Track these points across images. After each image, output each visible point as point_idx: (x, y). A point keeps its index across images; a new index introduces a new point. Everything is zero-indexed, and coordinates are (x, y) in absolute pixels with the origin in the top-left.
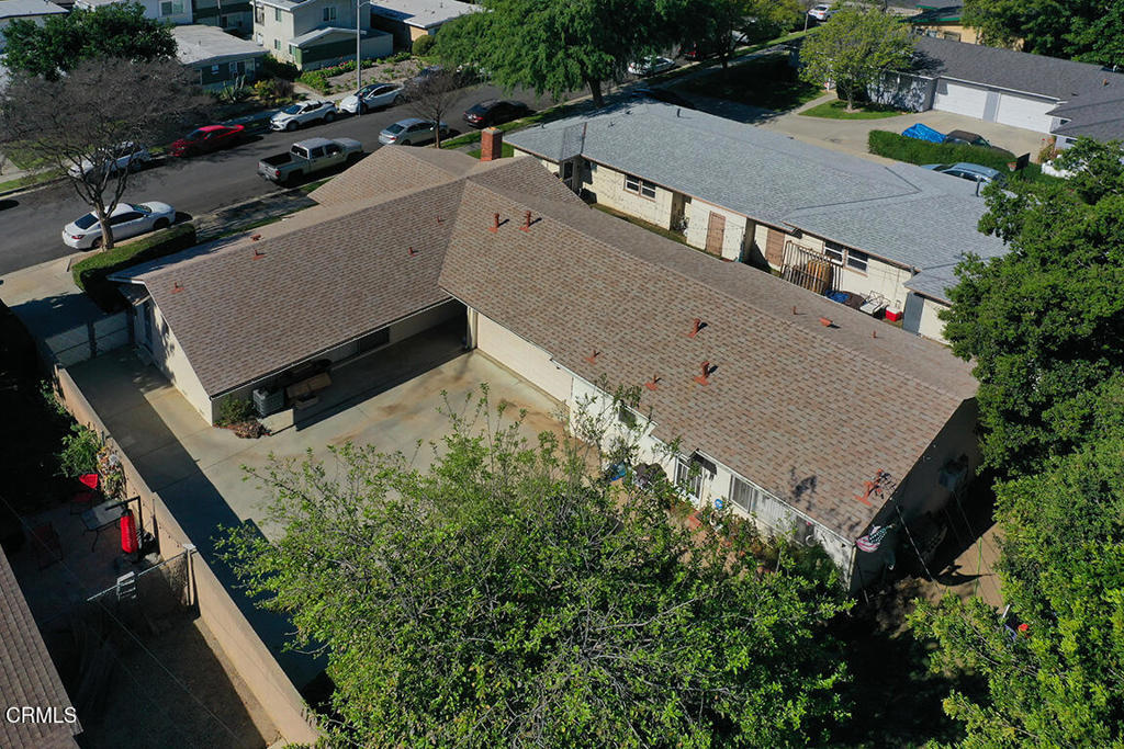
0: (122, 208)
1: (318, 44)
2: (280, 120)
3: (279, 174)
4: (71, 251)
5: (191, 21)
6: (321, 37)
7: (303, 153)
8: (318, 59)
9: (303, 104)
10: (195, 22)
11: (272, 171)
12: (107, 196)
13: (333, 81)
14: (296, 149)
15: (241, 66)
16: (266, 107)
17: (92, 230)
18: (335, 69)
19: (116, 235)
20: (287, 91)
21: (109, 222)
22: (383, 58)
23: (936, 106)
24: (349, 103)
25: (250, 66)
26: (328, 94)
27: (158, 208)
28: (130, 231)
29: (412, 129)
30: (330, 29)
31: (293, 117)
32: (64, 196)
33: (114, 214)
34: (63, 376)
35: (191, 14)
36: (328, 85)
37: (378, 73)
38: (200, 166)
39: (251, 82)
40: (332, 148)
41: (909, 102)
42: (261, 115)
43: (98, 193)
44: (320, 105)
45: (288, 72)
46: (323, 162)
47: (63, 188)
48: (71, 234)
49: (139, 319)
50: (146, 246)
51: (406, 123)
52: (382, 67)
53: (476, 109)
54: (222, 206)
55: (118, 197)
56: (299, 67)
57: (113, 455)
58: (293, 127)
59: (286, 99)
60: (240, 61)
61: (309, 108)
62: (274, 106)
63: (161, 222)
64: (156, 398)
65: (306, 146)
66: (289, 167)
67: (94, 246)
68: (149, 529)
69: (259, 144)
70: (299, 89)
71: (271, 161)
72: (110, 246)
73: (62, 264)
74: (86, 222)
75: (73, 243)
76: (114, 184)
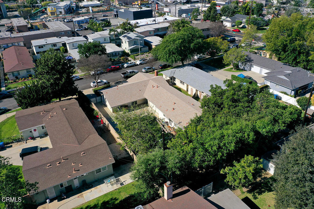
0: (99, 81)
1: (133, 49)
2: (125, 65)
3: (124, 76)
4: (93, 87)
5: (109, 42)
6: (134, 47)
7: (128, 72)
8: (133, 52)
9: (129, 62)
10: (110, 42)
11: (123, 76)
12: (97, 78)
13: (136, 57)
14: (127, 72)
15: (119, 53)
16: (123, 62)
17: (95, 84)
18: (136, 54)
19: (99, 85)
20: (127, 59)
21: (98, 83)
22: (146, 52)
23: (251, 70)
24: (138, 62)
25: (120, 53)
26: (135, 60)
27: (105, 81)
28: (101, 85)
29: (148, 69)
30: (135, 46)
31: (127, 65)
32: (90, 78)
33: (98, 81)
34: (93, 103)
35: (109, 40)
36: (135, 58)
37: (144, 56)
38: (112, 73)
39: (120, 57)
40: (133, 72)
41: (246, 69)
42: (122, 64)
43: (95, 78)
44: (132, 63)
45: (128, 55)
46: (131, 74)
47: (90, 77)
48: (92, 84)
49: (102, 98)
50: (103, 87)
51: (147, 68)
52: (146, 54)
53: (160, 66)
54: (115, 81)
55: (98, 79)
56: (130, 54)
57: (100, 113)
58: (128, 67)
59: (127, 61)
60: (118, 52)
61: (130, 63)
62: (125, 62)
63: (105, 83)
64: (105, 108)
65: (129, 71)
66: (126, 75)
67: (96, 87)
68: (105, 122)
69: (122, 70)
70: (129, 58)
71: (123, 74)
72: (98, 87)
73: (91, 89)
74: (94, 83)
75: (92, 86)
76: (97, 76)
